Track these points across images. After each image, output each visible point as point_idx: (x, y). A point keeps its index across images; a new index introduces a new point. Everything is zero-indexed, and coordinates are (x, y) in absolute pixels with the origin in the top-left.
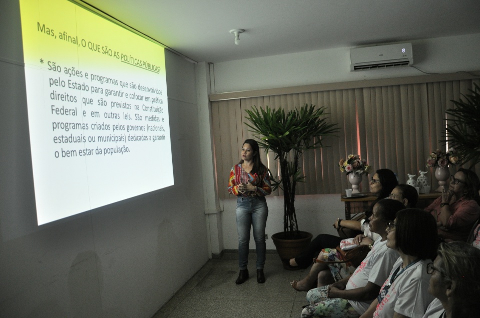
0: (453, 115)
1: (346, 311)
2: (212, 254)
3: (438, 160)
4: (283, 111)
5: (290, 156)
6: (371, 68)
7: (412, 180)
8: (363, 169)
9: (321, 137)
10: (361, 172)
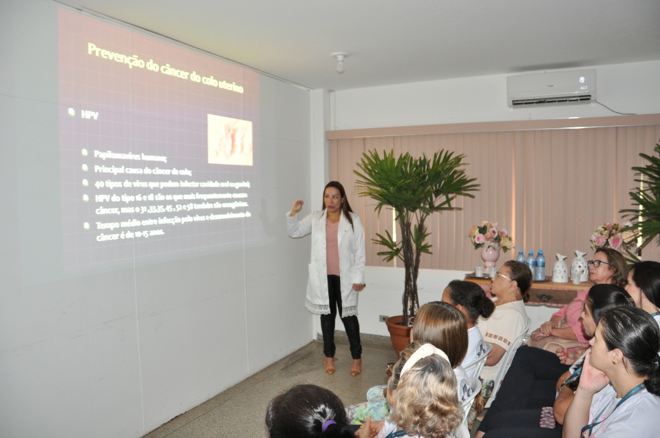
3: (609, 237)
5: (414, 218)
6: (536, 103)
7: (563, 262)
8: (499, 242)
9: (450, 196)
10: (496, 245)
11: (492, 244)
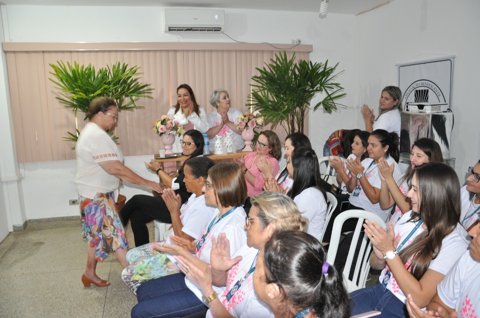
0: (257, 81)
1: (165, 266)
2: (14, 226)
4: (93, 68)
6: (185, 30)
7: (220, 141)
8: (176, 130)
9: (134, 98)
10: (174, 132)
11: (172, 132)
